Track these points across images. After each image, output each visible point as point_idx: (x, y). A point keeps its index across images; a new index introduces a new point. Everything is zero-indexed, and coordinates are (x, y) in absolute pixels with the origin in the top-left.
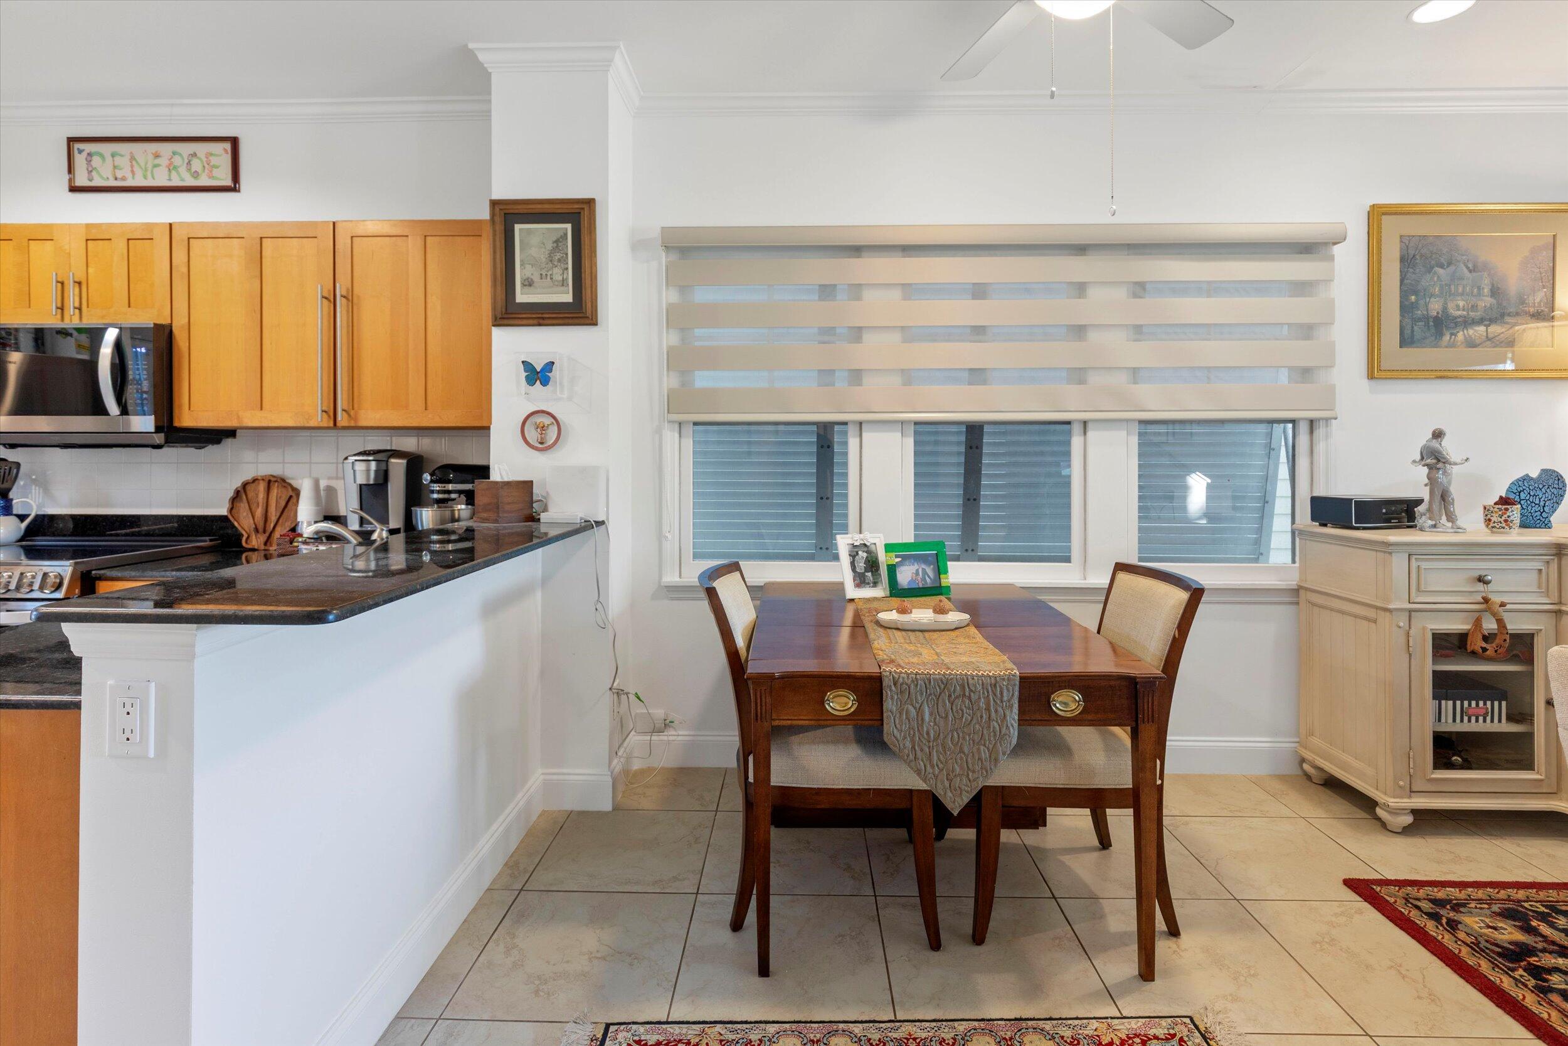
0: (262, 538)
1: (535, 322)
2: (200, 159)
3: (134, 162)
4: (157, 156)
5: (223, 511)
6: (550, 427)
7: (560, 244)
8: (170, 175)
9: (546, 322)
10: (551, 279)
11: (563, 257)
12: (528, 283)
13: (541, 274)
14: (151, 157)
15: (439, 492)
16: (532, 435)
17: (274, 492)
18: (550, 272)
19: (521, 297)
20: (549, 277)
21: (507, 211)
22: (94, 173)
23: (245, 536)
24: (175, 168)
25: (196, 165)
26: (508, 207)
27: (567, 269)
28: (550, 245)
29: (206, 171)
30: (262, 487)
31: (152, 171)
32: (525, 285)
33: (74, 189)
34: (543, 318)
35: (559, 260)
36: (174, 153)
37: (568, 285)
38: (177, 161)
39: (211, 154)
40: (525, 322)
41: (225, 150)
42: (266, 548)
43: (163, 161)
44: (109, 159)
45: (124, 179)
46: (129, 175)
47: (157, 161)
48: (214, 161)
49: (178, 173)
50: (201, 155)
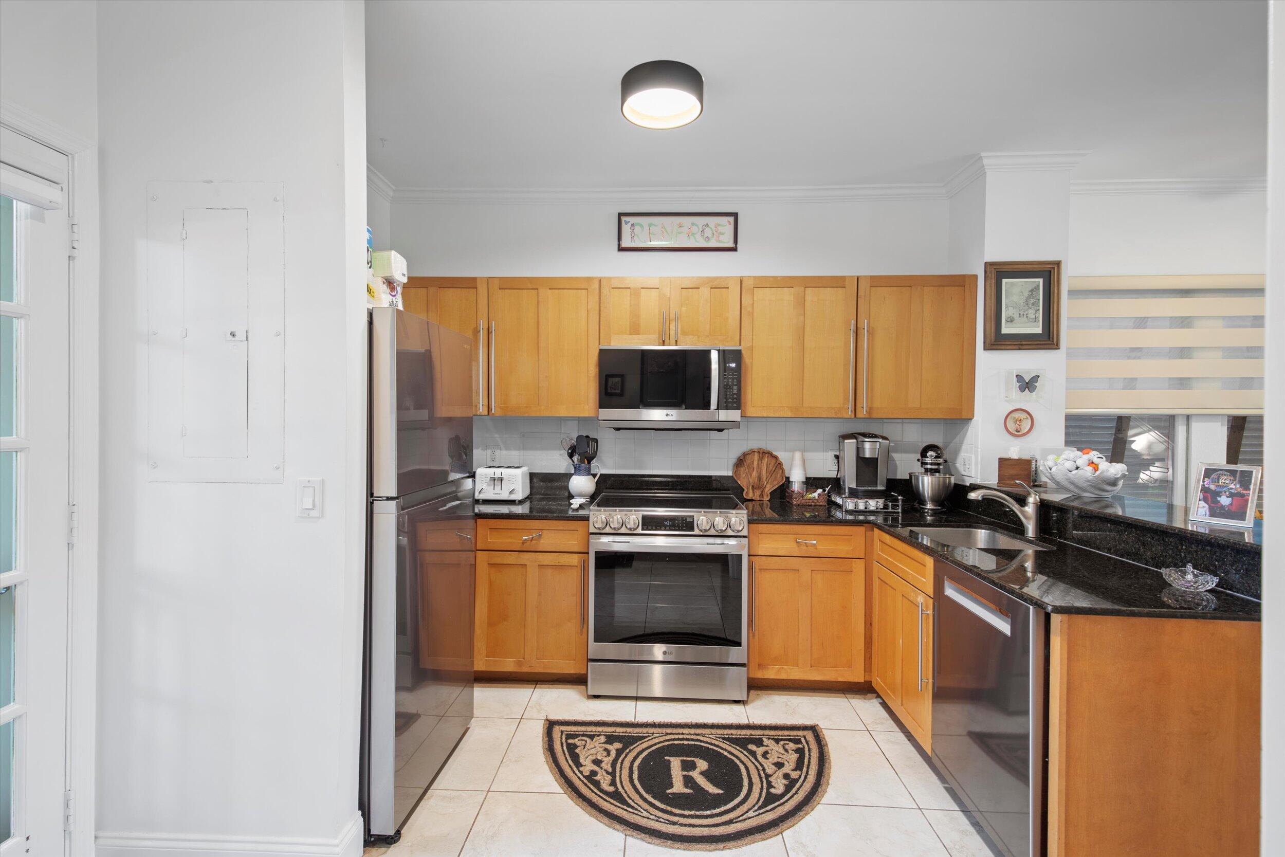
0: (758, 493)
1: (1017, 347)
2: (711, 228)
3: (664, 230)
4: (679, 226)
5: (729, 472)
6: (1024, 420)
7: (1034, 293)
8: (688, 240)
9: (1024, 347)
10: (1027, 317)
11: (1035, 302)
12: (1011, 320)
13: (1020, 314)
14: (676, 227)
15: (931, 464)
16: (1012, 426)
17: (766, 461)
18: (1026, 313)
19: (1005, 330)
20: (1025, 316)
21: (998, 270)
22: (636, 238)
23: (746, 490)
24: (691, 234)
25: (708, 232)
26: (999, 267)
27: (1039, 310)
28: (1026, 294)
29: (714, 236)
30: (756, 457)
31: (676, 236)
32: (1008, 322)
33: (621, 249)
34: (1022, 345)
35: (1033, 304)
36: (693, 224)
37: (1039, 321)
38: (695, 229)
39: (719, 225)
40: (1010, 347)
41: (729, 222)
43: (683, 230)
44: (646, 228)
47: (680, 230)
48: (720, 229)
49: (695, 238)
50: (712, 225)
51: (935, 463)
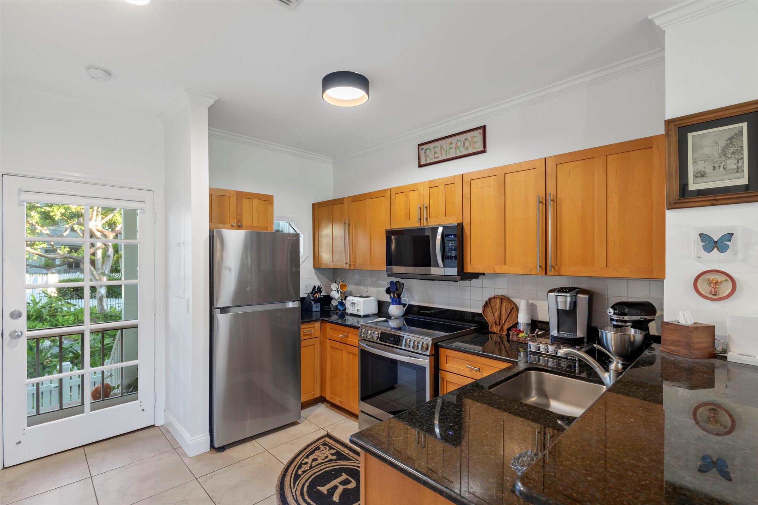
0: (499, 328)
1: (709, 203)
2: (469, 140)
3: (442, 149)
4: (451, 144)
5: (480, 311)
6: (723, 283)
7: (734, 140)
8: (456, 151)
9: (720, 202)
10: (724, 168)
11: (737, 150)
12: (701, 175)
13: (714, 167)
14: (448, 145)
16: (703, 287)
17: (504, 304)
18: (724, 164)
19: (693, 186)
20: (722, 168)
21: (679, 126)
22: (427, 158)
23: (490, 325)
24: (458, 147)
25: (467, 144)
26: (681, 122)
27: (742, 158)
28: (723, 143)
29: (471, 145)
30: (498, 301)
31: (449, 151)
32: (697, 177)
33: (420, 166)
34: (716, 200)
35: (733, 153)
36: (458, 141)
37: (743, 171)
38: (459, 144)
39: (474, 137)
40: (697, 204)
41: (480, 133)
42: (500, 333)
43: (453, 146)
44: (432, 150)
45: (438, 157)
46: (440, 155)
47: (451, 147)
48: (475, 140)
49: (460, 150)
50: (469, 139)
51: (619, 320)
